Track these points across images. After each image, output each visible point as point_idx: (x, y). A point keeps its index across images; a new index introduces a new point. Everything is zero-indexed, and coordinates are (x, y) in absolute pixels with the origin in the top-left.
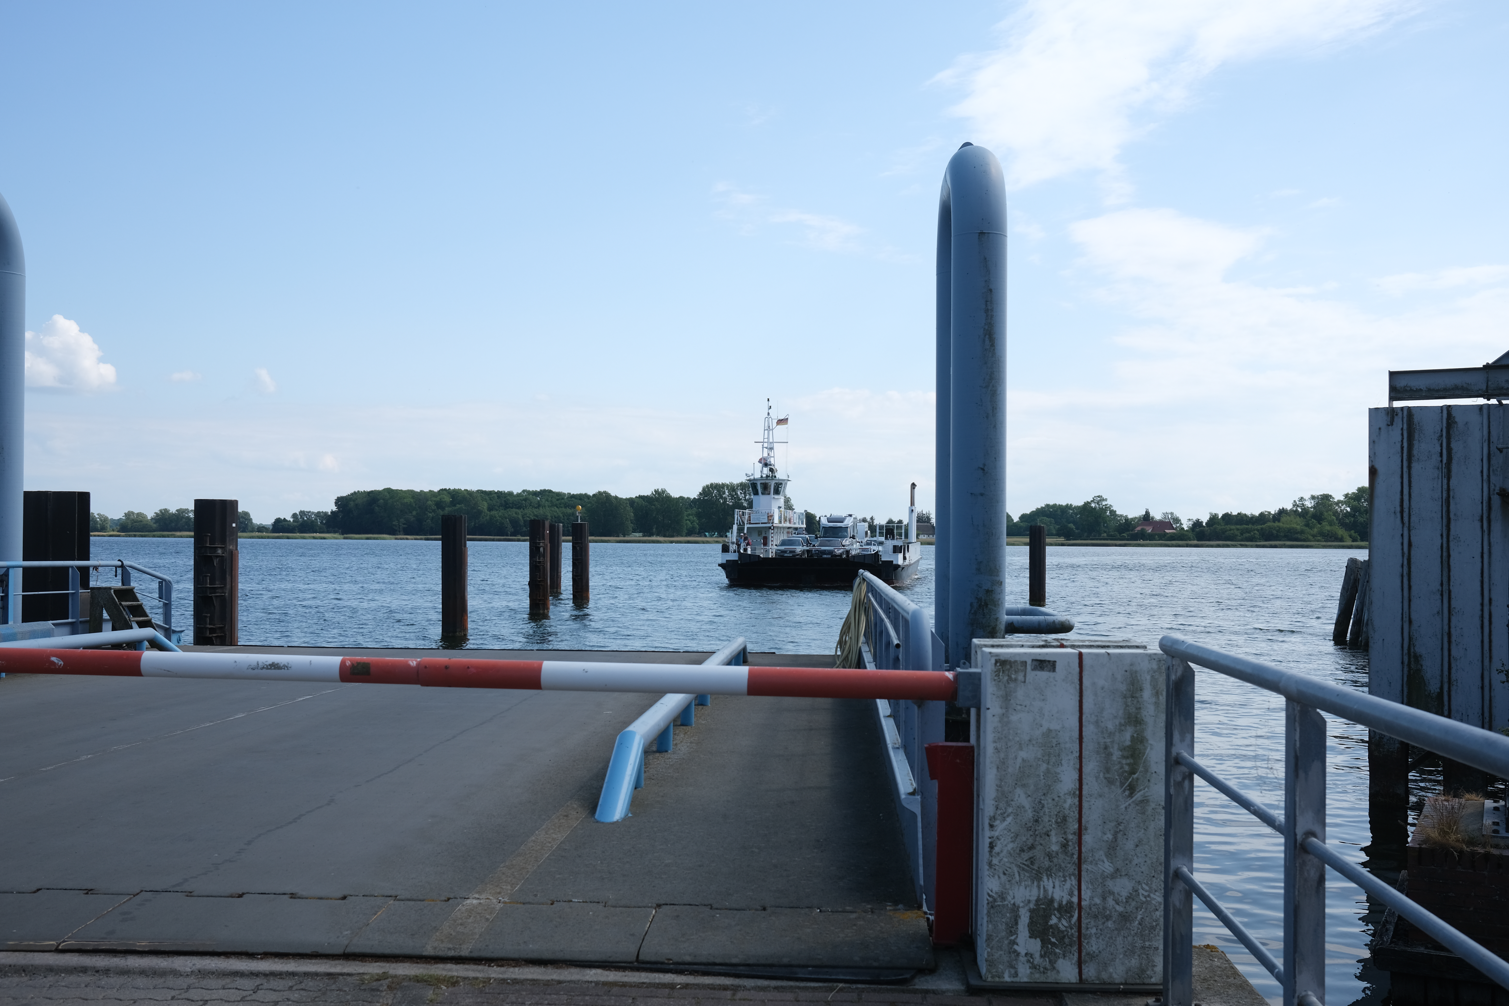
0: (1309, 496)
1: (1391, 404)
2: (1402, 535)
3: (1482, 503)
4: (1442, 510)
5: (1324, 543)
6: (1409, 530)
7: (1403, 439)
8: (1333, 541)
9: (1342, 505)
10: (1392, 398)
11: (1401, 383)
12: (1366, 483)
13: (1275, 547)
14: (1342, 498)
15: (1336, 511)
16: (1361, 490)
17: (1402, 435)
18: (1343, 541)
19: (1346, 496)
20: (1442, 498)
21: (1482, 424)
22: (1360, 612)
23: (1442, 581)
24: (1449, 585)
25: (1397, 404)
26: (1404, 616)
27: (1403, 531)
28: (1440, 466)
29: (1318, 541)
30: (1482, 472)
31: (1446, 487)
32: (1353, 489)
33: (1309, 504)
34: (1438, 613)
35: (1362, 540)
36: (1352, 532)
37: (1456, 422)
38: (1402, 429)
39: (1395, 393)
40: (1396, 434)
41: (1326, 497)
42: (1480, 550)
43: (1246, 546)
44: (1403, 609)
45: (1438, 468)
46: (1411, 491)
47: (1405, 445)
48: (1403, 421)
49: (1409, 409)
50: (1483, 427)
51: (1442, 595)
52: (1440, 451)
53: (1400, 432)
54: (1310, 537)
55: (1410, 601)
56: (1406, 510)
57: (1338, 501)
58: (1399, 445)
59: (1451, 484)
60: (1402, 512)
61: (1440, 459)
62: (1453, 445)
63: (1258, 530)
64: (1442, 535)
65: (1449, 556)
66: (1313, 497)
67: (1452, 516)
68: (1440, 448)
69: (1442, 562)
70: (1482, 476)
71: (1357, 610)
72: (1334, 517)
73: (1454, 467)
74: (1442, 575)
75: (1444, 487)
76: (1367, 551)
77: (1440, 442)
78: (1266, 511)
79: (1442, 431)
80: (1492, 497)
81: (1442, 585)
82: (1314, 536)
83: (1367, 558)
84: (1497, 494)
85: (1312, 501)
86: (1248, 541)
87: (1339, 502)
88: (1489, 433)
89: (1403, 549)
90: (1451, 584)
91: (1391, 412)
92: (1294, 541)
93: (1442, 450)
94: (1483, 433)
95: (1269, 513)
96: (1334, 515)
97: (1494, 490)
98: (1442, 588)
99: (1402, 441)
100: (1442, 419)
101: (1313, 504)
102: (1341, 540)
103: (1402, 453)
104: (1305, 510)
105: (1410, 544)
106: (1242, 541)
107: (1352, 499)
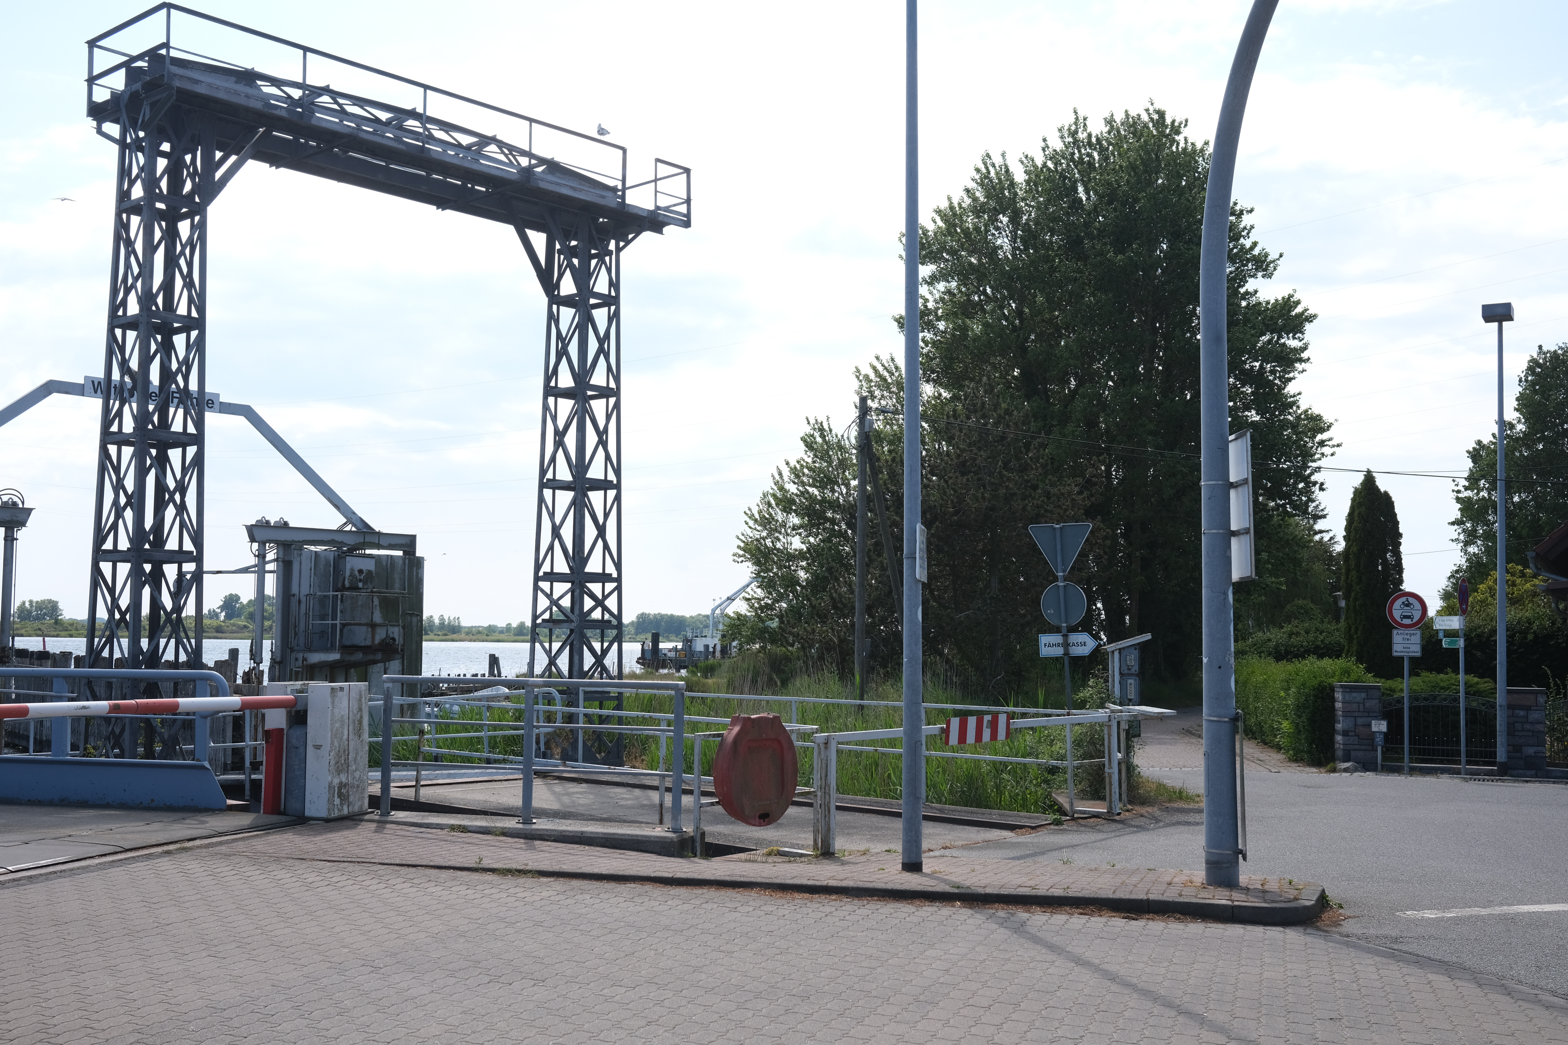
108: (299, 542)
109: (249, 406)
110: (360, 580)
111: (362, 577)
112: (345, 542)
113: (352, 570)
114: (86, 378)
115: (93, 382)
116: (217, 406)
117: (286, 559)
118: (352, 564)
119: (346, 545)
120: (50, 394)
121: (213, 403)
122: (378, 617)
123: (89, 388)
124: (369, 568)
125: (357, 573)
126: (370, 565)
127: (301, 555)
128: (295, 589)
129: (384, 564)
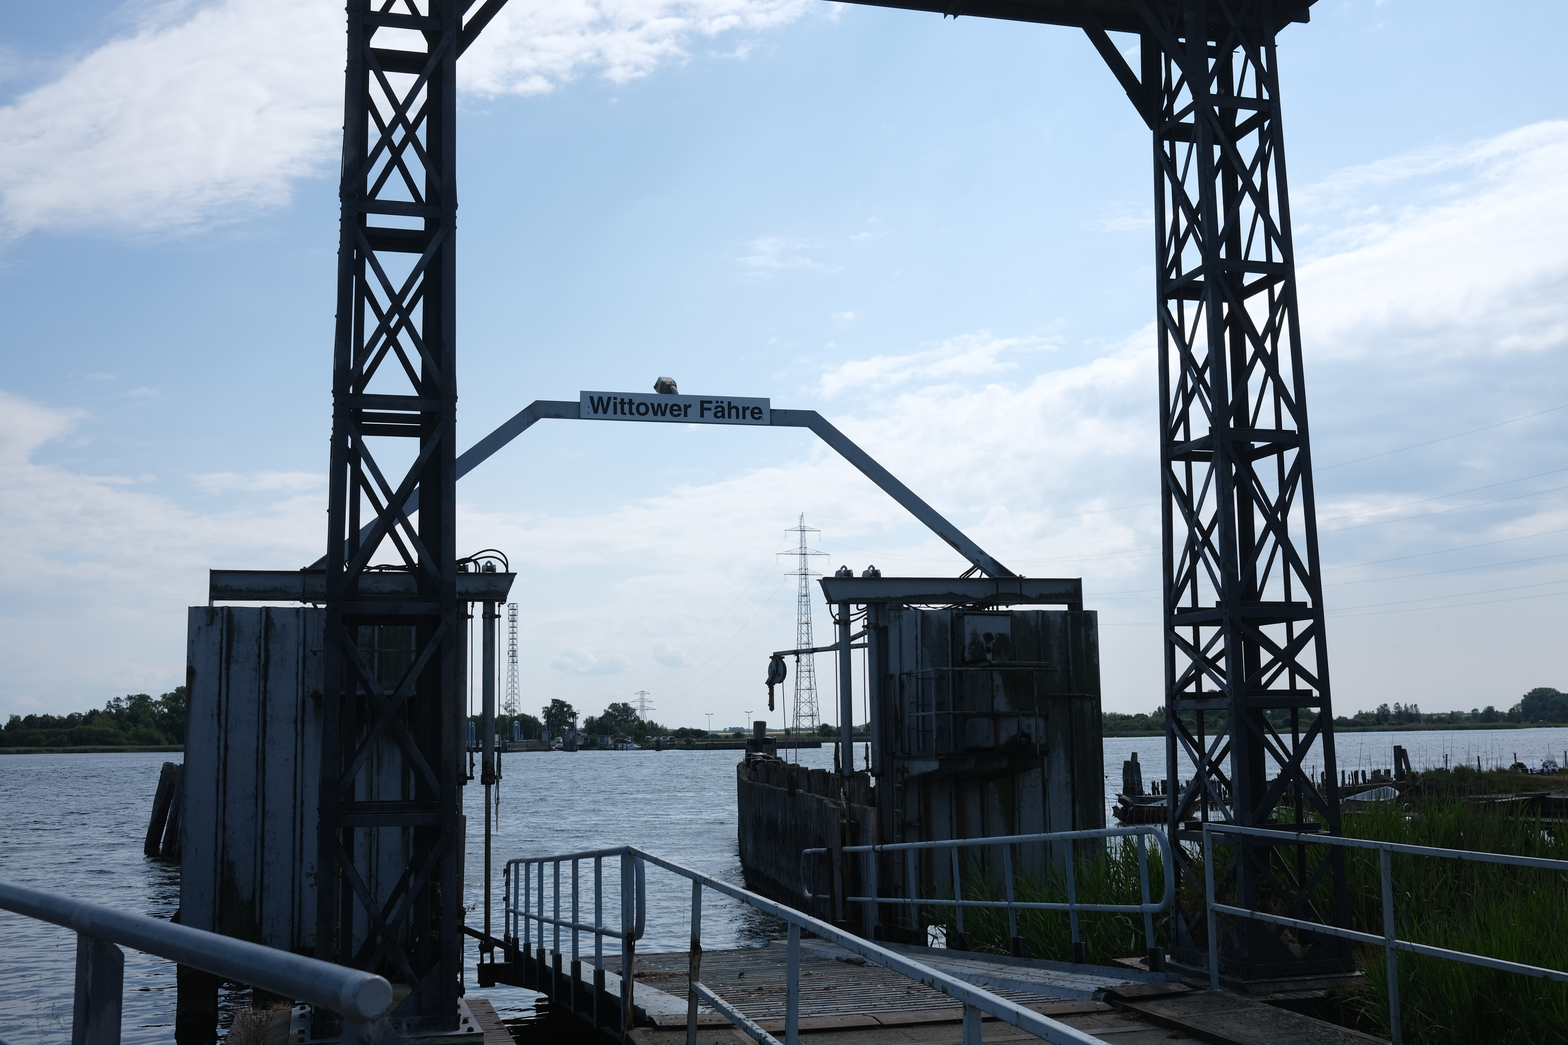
0: (126, 696)
1: (211, 604)
2: (219, 738)
3: (297, 705)
4: (259, 712)
5: (139, 747)
6: (226, 733)
7: (222, 639)
8: (148, 745)
9: (160, 706)
10: (212, 598)
11: (222, 582)
12: (183, 683)
13: (85, 751)
14: (160, 699)
15: (153, 713)
16: (179, 690)
17: (222, 635)
18: (160, 744)
19: (164, 696)
20: (259, 700)
21: (299, 626)
22: (174, 819)
23: (257, 785)
24: (264, 788)
25: (218, 604)
26: (219, 823)
27: (220, 734)
28: (258, 668)
29: (133, 744)
30: (297, 674)
31: (263, 689)
32: (171, 690)
33: (125, 705)
34: (252, 817)
35: (179, 743)
36: (170, 734)
37: (274, 624)
38: (222, 629)
39: (216, 592)
40: (215, 634)
41: (143, 698)
42: (294, 752)
43: (52, 752)
44: (217, 815)
45: (256, 670)
46: (229, 692)
47: (224, 645)
48: (222, 621)
49: (229, 609)
50: (299, 629)
51: (256, 799)
52: (258, 652)
53: (219, 632)
54: (124, 740)
55: (225, 806)
56: (223, 712)
57: (155, 701)
58: (218, 646)
59: (268, 687)
60: (219, 714)
61: (257, 660)
62: (271, 647)
63: (66, 734)
64: (258, 738)
65: (264, 759)
66: (130, 698)
67: (268, 718)
68: (258, 650)
69: (257, 765)
70: (297, 678)
71: (171, 817)
72: (151, 720)
73: (272, 669)
74: (257, 779)
75: (261, 689)
76: (182, 754)
77: (258, 643)
78: (76, 713)
79: (260, 632)
80: (306, 699)
81: (257, 788)
82: (128, 739)
83: (182, 762)
84: (311, 696)
85: (129, 702)
86: (54, 746)
87: (157, 702)
88: (305, 635)
89: (219, 753)
90: (266, 787)
91: (210, 611)
92: (106, 745)
93: (260, 651)
94: (299, 636)
95: (80, 714)
96: (151, 717)
97: (308, 692)
98: (257, 792)
99: (221, 642)
100: (261, 621)
101: (128, 706)
102: (158, 743)
103: (221, 654)
104: (120, 711)
105: (226, 748)
106: (47, 745)
107: (169, 699)
108: (897, 598)
109: (814, 412)
110: (988, 650)
111: (991, 645)
112: (970, 595)
113: (975, 635)
114: (583, 393)
115: (592, 398)
116: (766, 416)
117: (881, 624)
118: (974, 626)
119: (969, 599)
120: (536, 420)
121: (760, 412)
122: (1001, 703)
123: (587, 408)
124: (1002, 631)
125: (982, 640)
126: (1004, 627)
127: (900, 617)
128: (894, 668)
129: (1033, 624)
